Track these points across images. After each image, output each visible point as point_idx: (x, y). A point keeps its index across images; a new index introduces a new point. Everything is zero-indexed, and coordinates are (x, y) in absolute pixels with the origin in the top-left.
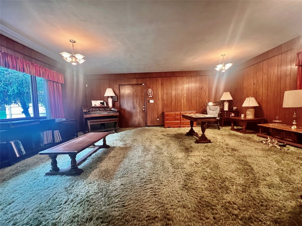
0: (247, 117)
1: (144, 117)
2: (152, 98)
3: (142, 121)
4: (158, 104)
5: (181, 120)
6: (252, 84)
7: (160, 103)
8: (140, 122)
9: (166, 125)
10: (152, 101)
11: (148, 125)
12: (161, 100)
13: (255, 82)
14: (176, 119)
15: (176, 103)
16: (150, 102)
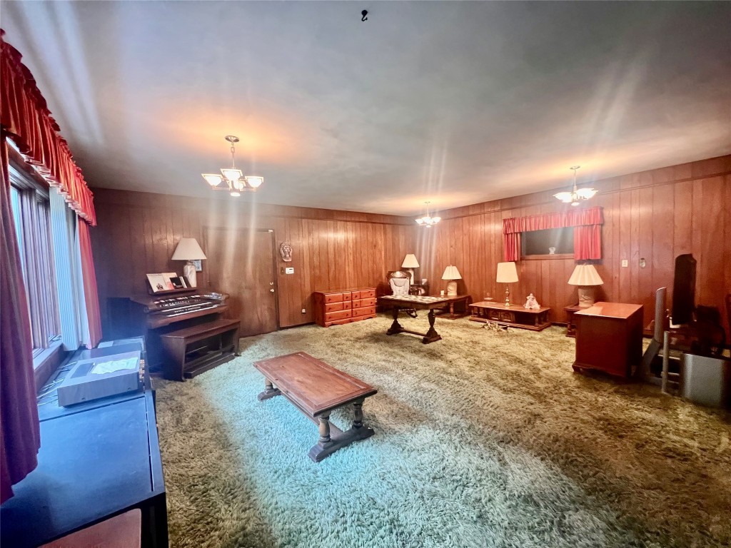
0: (449, 294)
1: (273, 308)
2: (290, 265)
3: (268, 319)
4: (302, 275)
5: (352, 308)
6: (449, 247)
7: (307, 273)
8: (264, 323)
9: (327, 319)
10: (289, 271)
11: (282, 326)
12: (308, 268)
13: (453, 243)
14: (345, 305)
15: (337, 272)
16: (287, 273)
